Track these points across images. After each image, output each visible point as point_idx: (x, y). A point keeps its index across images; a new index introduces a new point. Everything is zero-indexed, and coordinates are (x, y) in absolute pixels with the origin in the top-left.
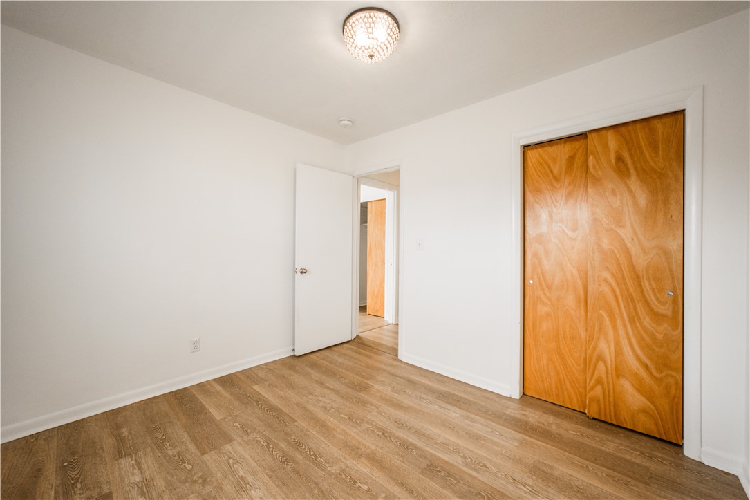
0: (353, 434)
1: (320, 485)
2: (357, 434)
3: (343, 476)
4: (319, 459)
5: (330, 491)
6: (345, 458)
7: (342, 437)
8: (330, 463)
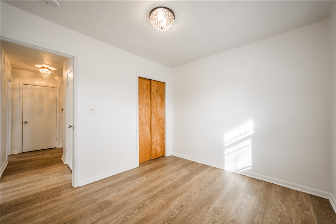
0: (153, 207)
1: (186, 216)
3: (180, 209)
4: (171, 218)
5: (188, 212)
6: (170, 209)
8: (173, 214)
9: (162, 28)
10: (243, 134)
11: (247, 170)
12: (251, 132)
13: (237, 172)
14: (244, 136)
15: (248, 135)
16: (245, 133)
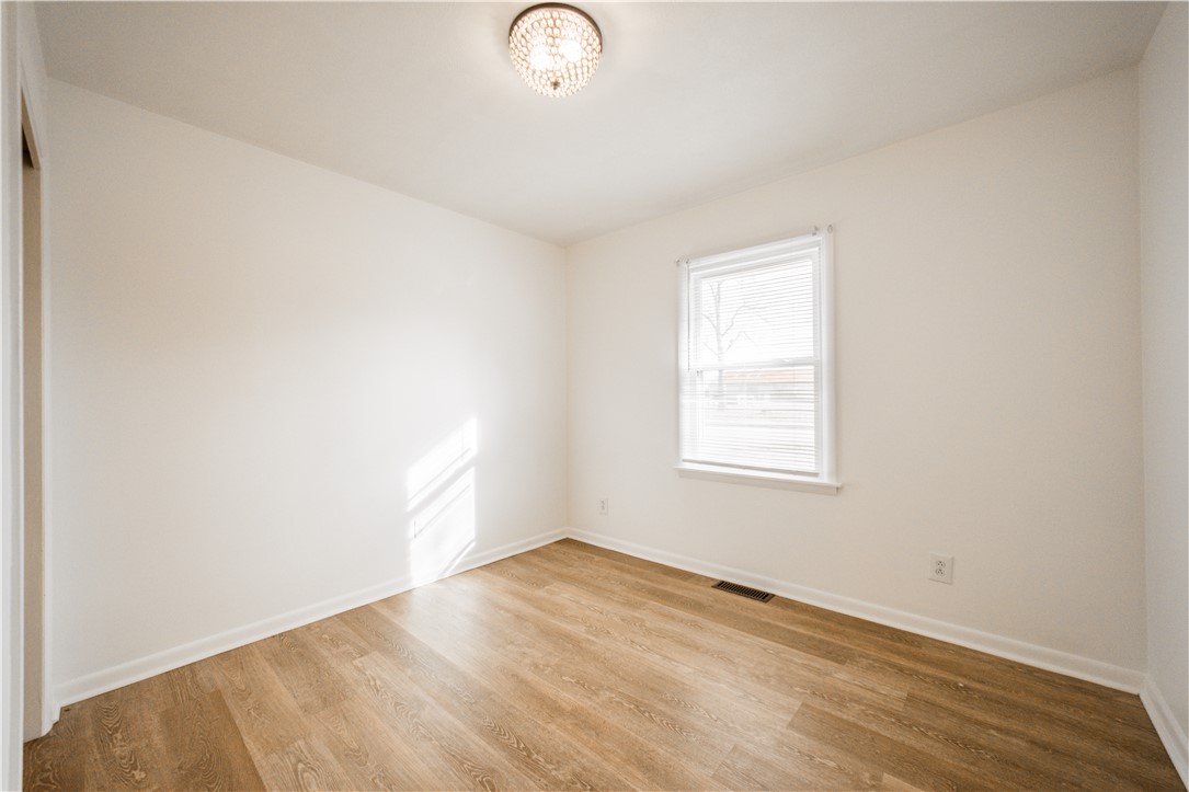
0: (586, 751)
2: (579, 753)
7: (605, 744)
9: (556, 85)
10: (456, 460)
11: (469, 555)
12: (474, 451)
13: (447, 575)
14: (460, 464)
15: (468, 458)
16: (462, 456)
